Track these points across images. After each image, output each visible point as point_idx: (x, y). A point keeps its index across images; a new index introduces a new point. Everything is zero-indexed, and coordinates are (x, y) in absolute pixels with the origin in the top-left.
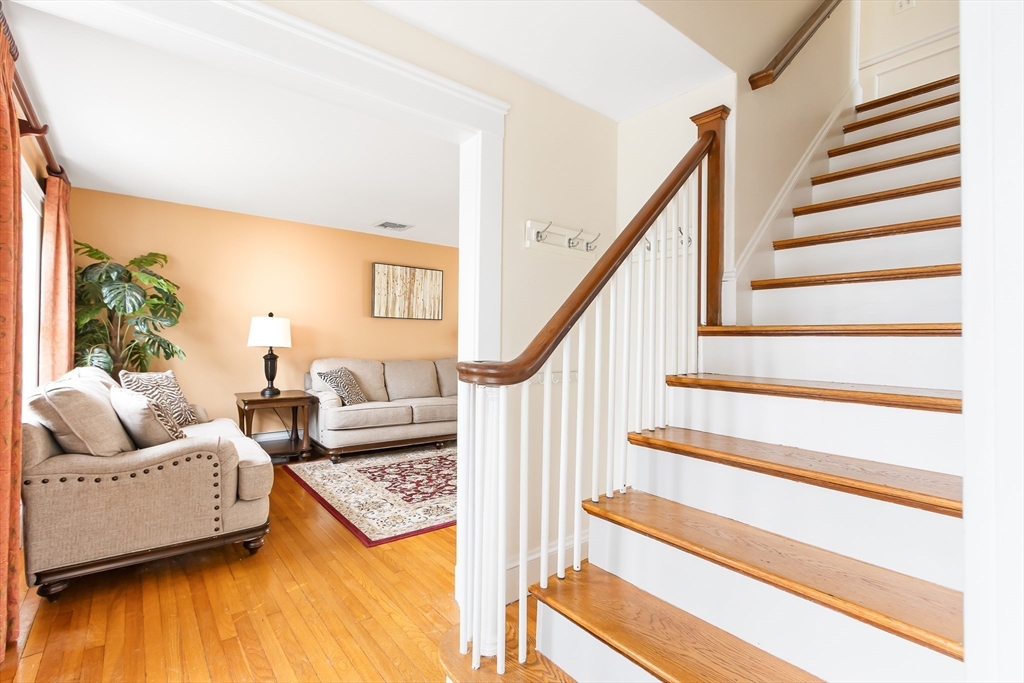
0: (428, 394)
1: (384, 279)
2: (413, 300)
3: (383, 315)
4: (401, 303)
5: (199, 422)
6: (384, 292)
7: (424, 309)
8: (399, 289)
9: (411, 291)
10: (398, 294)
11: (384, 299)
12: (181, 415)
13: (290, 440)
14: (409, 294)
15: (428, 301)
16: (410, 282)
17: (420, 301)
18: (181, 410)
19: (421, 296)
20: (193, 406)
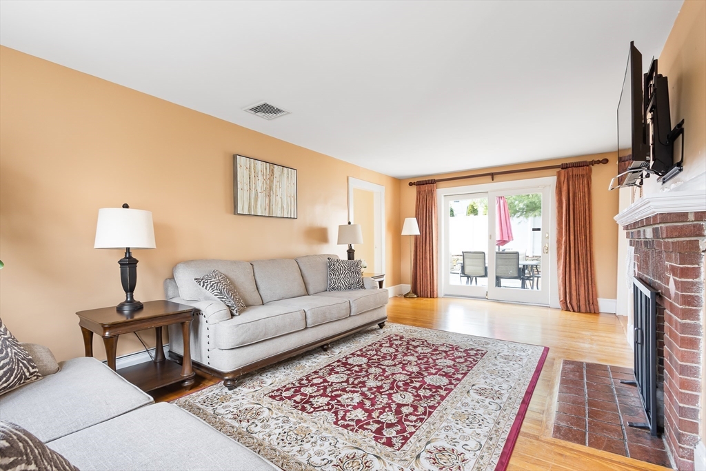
0: (299, 294)
1: (246, 173)
2: (273, 198)
3: (246, 212)
4: (262, 200)
5: (44, 374)
6: (246, 188)
7: (282, 207)
8: (260, 185)
9: (271, 188)
10: (259, 190)
11: (246, 195)
12: (12, 370)
13: (155, 362)
14: (269, 191)
15: (285, 199)
16: (269, 179)
17: (278, 198)
18: (11, 361)
19: (279, 193)
20: (27, 347)
